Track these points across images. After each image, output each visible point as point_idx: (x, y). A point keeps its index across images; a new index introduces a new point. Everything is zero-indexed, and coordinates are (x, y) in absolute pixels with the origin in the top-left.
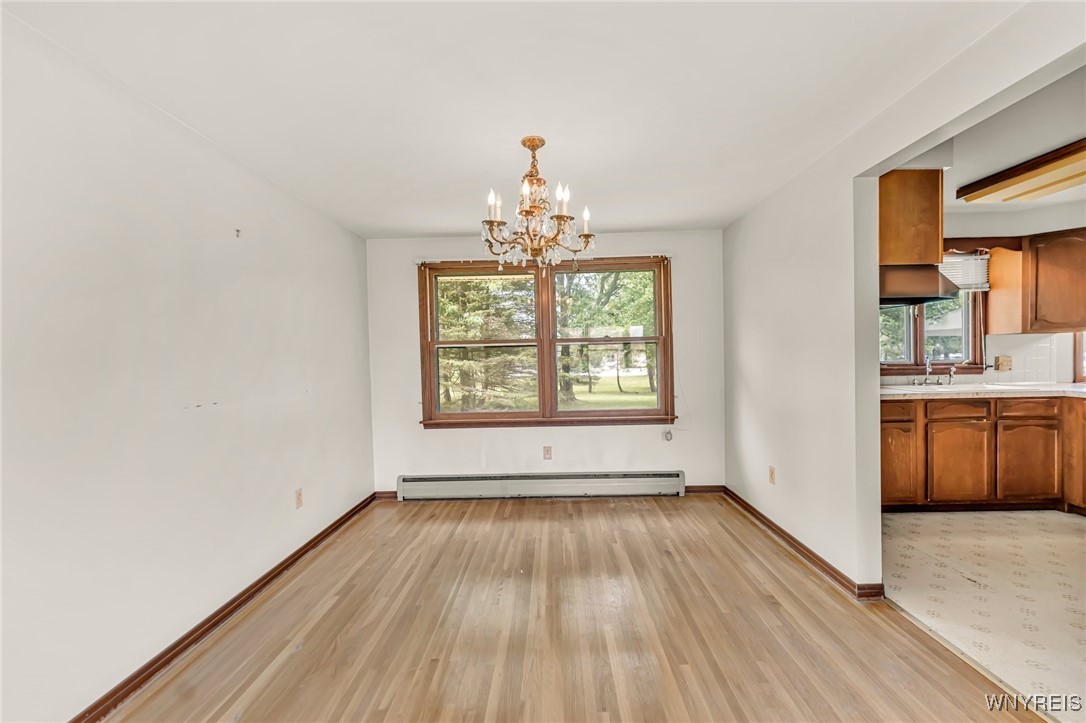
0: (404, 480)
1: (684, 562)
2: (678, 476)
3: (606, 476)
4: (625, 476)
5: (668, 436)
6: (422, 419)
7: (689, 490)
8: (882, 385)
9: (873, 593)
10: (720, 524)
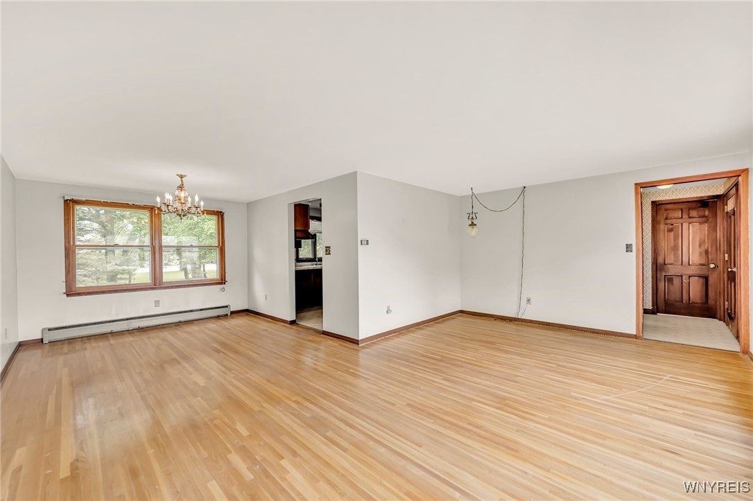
0: (49, 330)
2: (227, 307)
4: (201, 310)
5: (223, 290)
6: (65, 292)
7: (232, 313)
8: (296, 266)
9: (293, 323)
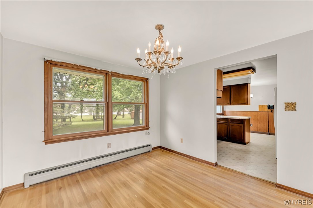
0: (30, 175)
1: (176, 171)
2: (150, 145)
3: (130, 150)
4: (135, 149)
5: (148, 134)
6: (44, 140)
7: (153, 149)
10: (169, 157)
